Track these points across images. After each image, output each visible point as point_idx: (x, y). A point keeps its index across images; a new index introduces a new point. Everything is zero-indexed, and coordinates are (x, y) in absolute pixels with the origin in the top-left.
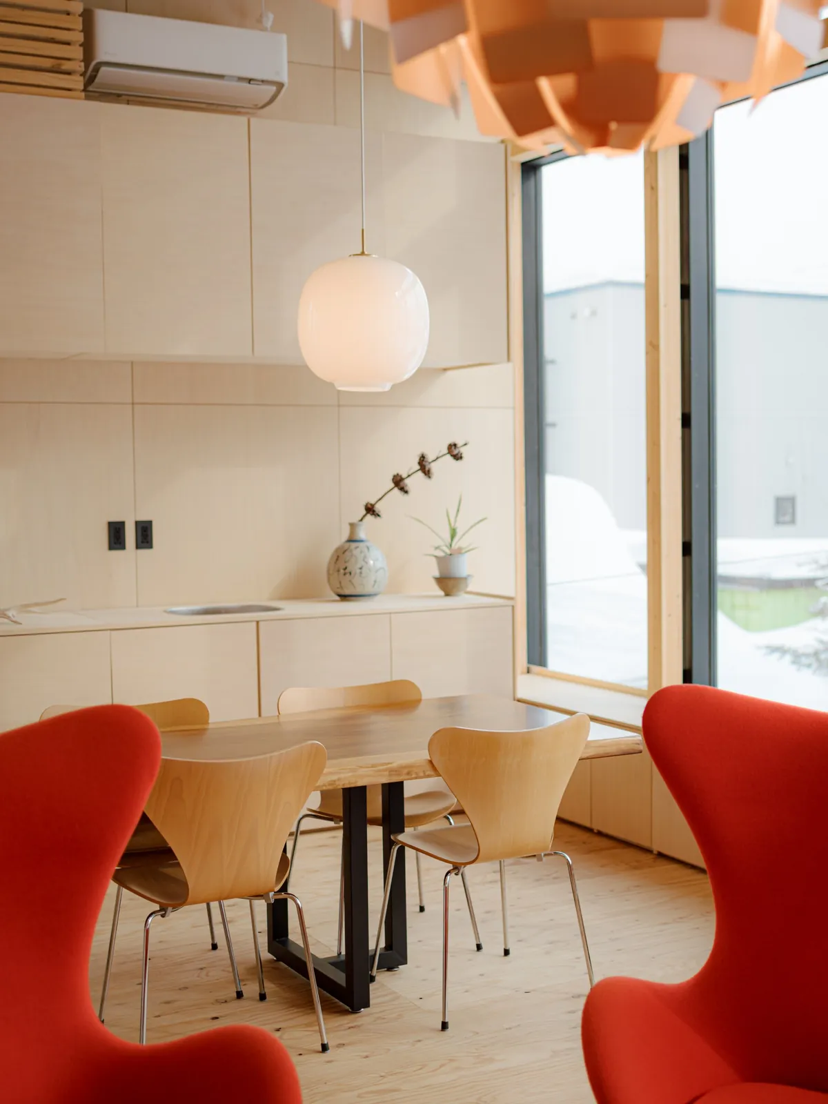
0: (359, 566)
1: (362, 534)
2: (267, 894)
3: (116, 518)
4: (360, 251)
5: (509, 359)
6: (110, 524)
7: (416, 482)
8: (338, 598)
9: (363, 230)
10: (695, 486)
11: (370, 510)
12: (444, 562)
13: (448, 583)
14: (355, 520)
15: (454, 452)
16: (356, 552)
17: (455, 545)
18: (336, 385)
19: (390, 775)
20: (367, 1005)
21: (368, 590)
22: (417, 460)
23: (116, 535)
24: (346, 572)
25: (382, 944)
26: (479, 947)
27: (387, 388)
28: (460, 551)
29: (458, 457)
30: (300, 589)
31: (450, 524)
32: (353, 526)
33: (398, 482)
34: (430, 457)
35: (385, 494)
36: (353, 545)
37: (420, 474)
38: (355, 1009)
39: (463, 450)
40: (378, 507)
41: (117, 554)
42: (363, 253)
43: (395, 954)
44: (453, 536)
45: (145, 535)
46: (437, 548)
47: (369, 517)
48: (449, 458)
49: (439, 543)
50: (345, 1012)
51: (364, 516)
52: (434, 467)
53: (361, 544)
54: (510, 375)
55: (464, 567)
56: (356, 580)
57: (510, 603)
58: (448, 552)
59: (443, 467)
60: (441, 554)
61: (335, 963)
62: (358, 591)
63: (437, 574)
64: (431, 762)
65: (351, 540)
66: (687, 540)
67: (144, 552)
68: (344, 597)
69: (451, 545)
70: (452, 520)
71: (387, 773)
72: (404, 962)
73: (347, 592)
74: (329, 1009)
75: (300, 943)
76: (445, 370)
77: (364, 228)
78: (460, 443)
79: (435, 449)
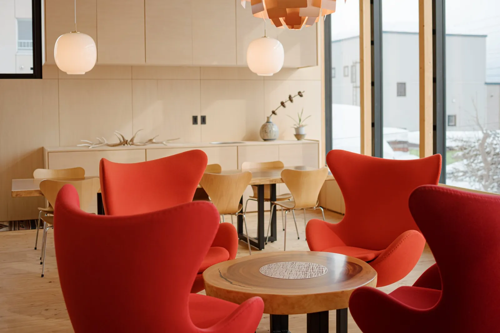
0: (269, 130)
1: (271, 120)
2: (235, 213)
3: (195, 115)
4: (264, 36)
5: (317, 65)
6: (193, 117)
7: (288, 104)
8: (263, 140)
9: (265, 30)
10: (376, 105)
11: (274, 113)
12: (297, 129)
13: (298, 136)
14: (269, 116)
15: (300, 94)
16: (269, 126)
17: (301, 124)
18: (257, 73)
19: (270, 182)
20: (264, 248)
21: (273, 138)
22: (288, 97)
23: (195, 120)
24: (266, 132)
25: (270, 235)
26: (299, 238)
27: (272, 74)
28: (302, 126)
29: (301, 96)
30: (251, 137)
31: (299, 117)
32: (268, 118)
33: (283, 104)
34: (292, 96)
35: (278, 108)
36: (268, 124)
37: (289, 101)
38: (260, 249)
39: (303, 94)
40: (276, 112)
41: (195, 126)
42: (265, 37)
43: (273, 238)
44: (300, 121)
45: (204, 120)
46: (295, 125)
47: (273, 115)
48: (298, 96)
49: (295, 123)
50: (258, 250)
51: (271, 115)
52: (294, 99)
53: (270, 123)
54: (320, 69)
55: (303, 131)
56: (269, 135)
57: (317, 142)
58: (298, 126)
59: (296, 99)
60: (296, 127)
61: (255, 239)
62: (269, 138)
63: (295, 133)
64: (281, 179)
65: (268, 122)
66: (373, 122)
67: (203, 125)
68: (265, 140)
69: (299, 124)
70: (300, 116)
71: (269, 181)
72: (276, 240)
73: (266, 138)
74: (253, 249)
75: (246, 234)
76: (298, 68)
77: (266, 29)
78: (302, 91)
79: (294, 93)
